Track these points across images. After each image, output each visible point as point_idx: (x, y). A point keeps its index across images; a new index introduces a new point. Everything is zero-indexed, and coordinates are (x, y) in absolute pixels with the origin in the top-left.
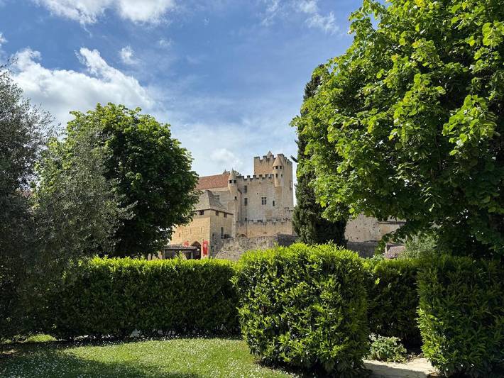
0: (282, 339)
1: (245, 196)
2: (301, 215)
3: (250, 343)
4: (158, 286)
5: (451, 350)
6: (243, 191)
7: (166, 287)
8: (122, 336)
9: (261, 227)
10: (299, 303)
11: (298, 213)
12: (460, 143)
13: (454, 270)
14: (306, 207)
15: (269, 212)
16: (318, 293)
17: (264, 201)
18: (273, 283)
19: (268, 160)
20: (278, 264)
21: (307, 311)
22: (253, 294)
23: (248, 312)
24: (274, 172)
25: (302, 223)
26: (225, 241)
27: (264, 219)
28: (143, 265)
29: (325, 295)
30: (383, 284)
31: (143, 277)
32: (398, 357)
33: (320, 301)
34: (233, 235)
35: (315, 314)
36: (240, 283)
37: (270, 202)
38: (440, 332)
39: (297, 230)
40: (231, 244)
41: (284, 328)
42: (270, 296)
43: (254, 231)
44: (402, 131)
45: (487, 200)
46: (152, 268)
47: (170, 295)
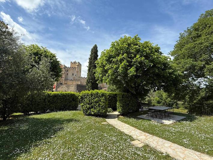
0: (92, 110)
1: (67, 73)
2: (88, 81)
3: (83, 111)
4: (56, 98)
5: (123, 110)
6: (67, 71)
7: (57, 99)
8: (44, 112)
9: (71, 81)
10: (96, 102)
11: (88, 80)
12: (130, 75)
13: (124, 95)
14: (90, 79)
15: (74, 78)
16: (100, 100)
17: (73, 75)
18: (90, 98)
19: (75, 63)
20: (91, 94)
21: (98, 104)
22: (84, 101)
23: (83, 104)
24: (76, 67)
25: (88, 83)
26: (61, 85)
27: (73, 79)
28: (51, 93)
29: (102, 100)
30: (109, 98)
31: (51, 96)
32: (112, 112)
33: (101, 102)
34: (63, 83)
35: (99, 104)
36: (81, 98)
37: (74, 75)
38: (121, 107)
39: (87, 84)
40: (63, 86)
41: (92, 107)
42: (89, 101)
43: (69, 83)
44: (120, 70)
45: (132, 84)
46: (54, 94)
47: (59, 101)
